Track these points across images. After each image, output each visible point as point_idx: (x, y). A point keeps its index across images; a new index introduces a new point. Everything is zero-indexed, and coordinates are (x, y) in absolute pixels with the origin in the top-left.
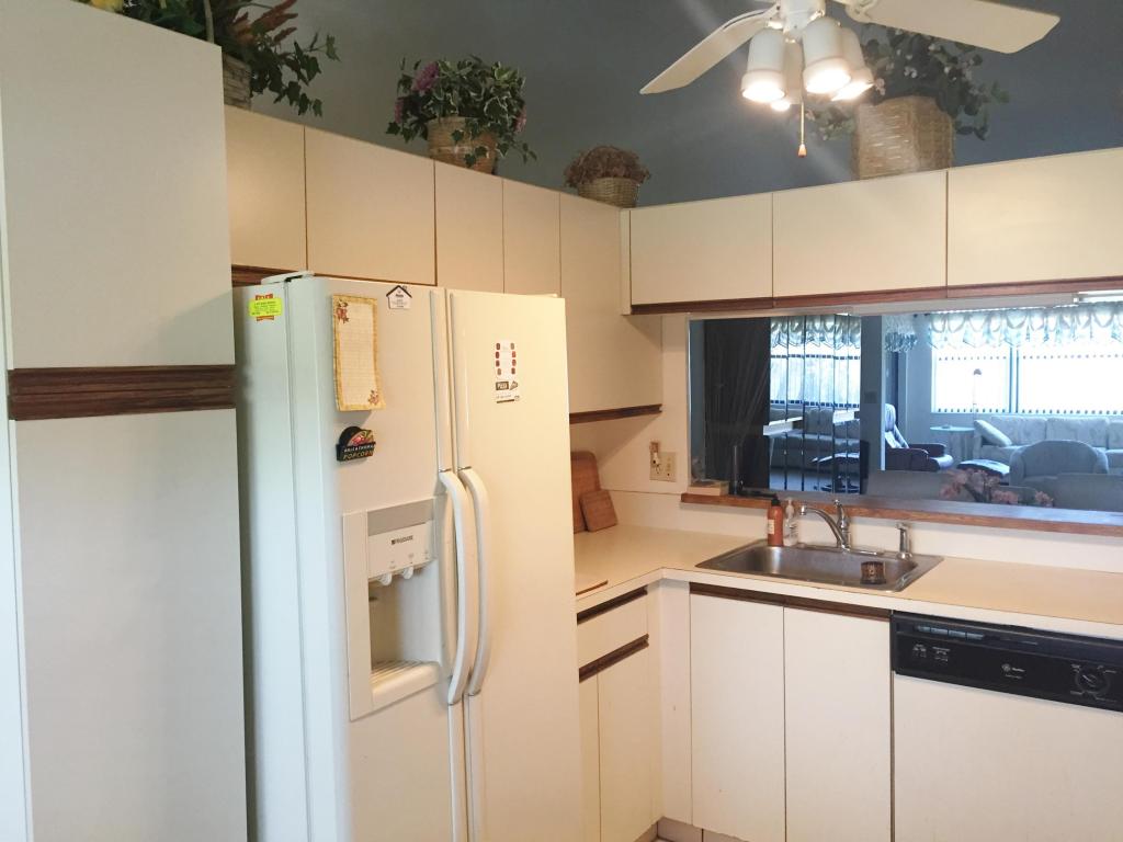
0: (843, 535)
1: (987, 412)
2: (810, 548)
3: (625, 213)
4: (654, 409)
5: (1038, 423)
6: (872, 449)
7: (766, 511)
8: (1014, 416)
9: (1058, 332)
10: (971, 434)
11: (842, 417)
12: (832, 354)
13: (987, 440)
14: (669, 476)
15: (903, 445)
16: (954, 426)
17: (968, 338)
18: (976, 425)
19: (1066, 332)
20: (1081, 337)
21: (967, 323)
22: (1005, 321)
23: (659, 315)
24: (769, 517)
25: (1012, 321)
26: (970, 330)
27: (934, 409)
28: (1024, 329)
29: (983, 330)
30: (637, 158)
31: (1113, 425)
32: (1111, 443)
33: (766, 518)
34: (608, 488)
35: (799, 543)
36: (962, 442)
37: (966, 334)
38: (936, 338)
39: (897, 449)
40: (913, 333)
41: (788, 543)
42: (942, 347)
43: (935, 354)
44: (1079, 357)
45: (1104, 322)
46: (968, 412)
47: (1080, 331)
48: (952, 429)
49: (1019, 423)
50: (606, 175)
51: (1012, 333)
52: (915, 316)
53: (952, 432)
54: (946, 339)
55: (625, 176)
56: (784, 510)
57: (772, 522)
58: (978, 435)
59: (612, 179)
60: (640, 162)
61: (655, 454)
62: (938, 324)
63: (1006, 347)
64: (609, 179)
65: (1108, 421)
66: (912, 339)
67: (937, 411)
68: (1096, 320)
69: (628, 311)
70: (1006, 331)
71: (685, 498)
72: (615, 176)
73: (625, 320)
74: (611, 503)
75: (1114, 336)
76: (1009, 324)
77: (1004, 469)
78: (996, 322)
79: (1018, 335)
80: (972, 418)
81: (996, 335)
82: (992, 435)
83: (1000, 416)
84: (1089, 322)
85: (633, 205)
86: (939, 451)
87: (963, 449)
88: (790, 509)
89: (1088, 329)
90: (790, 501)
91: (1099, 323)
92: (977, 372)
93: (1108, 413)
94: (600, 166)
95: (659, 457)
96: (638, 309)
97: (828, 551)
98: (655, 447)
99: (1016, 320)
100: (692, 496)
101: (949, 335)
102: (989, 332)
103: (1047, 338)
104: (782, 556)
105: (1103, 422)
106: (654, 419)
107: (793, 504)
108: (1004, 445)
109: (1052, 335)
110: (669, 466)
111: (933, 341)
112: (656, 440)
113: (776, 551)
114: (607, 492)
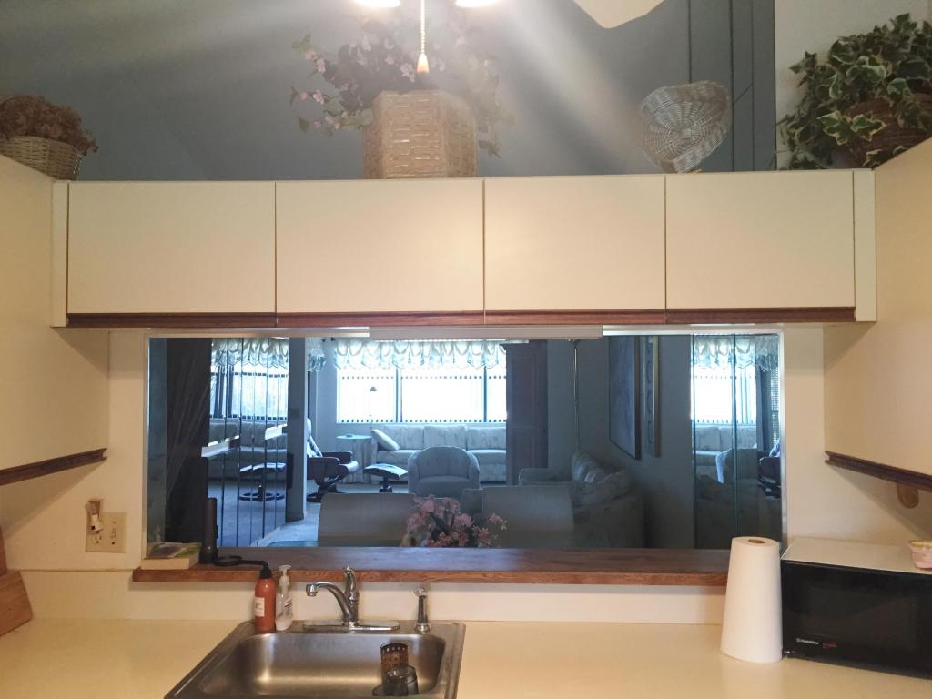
0: (350, 611)
1: (380, 422)
2: (312, 630)
3: (60, 186)
4: (96, 456)
5: (418, 430)
6: (295, 461)
7: (254, 585)
8: (399, 425)
9: (431, 358)
10: (369, 441)
11: (273, 433)
12: (265, 372)
13: (382, 447)
14: (115, 543)
15: (318, 454)
16: (356, 434)
17: (365, 361)
18: (374, 434)
19: (437, 358)
20: (447, 361)
21: (364, 348)
22: (392, 348)
23: (107, 329)
24: (257, 595)
25: (398, 347)
26: (366, 354)
27: (339, 421)
28: (406, 355)
29: (376, 355)
30: (80, 120)
31: (469, 430)
32: (469, 446)
33: (253, 593)
34: (18, 567)
35: (295, 622)
36: (363, 448)
37: (363, 357)
38: (340, 360)
39: (313, 458)
40: (323, 355)
41: (282, 625)
42: (345, 368)
43: (340, 373)
44: (445, 377)
45: (462, 352)
46: (365, 422)
47: (446, 357)
48: (355, 437)
49: (404, 430)
50: (32, 132)
51: (398, 357)
52: (324, 341)
53: (354, 440)
54: (348, 361)
55: (60, 139)
56: (277, 582)
57: (261, 601)
58: (374, 443)
59: (40, 140)
60: (83, 127)
61: (95, 518)
62: (342, 348)
63: (394, 368)
64: (35, 138)
65: (466, 428)
66: (322, 360)
67: (340, 422)
68: (457, 349)
69: (62, 322)
70: (394, 355)
71: (139, 576)
72: (46, 136)
73: (56, 335)
74: (24, 589)
75: (469, 362)
76: (396, 351)
77: (400, 471)
78: (386, 349)
79: (402, 360)
80: (369, 427)
81: (386, 359)
82: (385, 442)
83: (390, 426)
84: (452, 350)
85: (73, 178)
86: (347, 458)
87: (363, 455)
88: (284, 580)
89: (451, 357)
90: (285, 571)
91: (459, 352)
92: (373, 389)
93: (465, 421)
94: (22, 119)
95: (100, 520)
96: (76, 320)
97: (332, 632)
98: (95, 507)
99: (401, 346)
100: (149, 571)
101: (351, 358)
102: (380, 356)
103: (423, 362)
104: (276, 646)
105: (463, 428)
106: (91, 470)
107: (288, 574)
108: (393, 450)
109: (426, 360)
110: (114, 531)
111: (338, 362)
112: (96, 496)
113: (269, 638)
114: (18, 573)
